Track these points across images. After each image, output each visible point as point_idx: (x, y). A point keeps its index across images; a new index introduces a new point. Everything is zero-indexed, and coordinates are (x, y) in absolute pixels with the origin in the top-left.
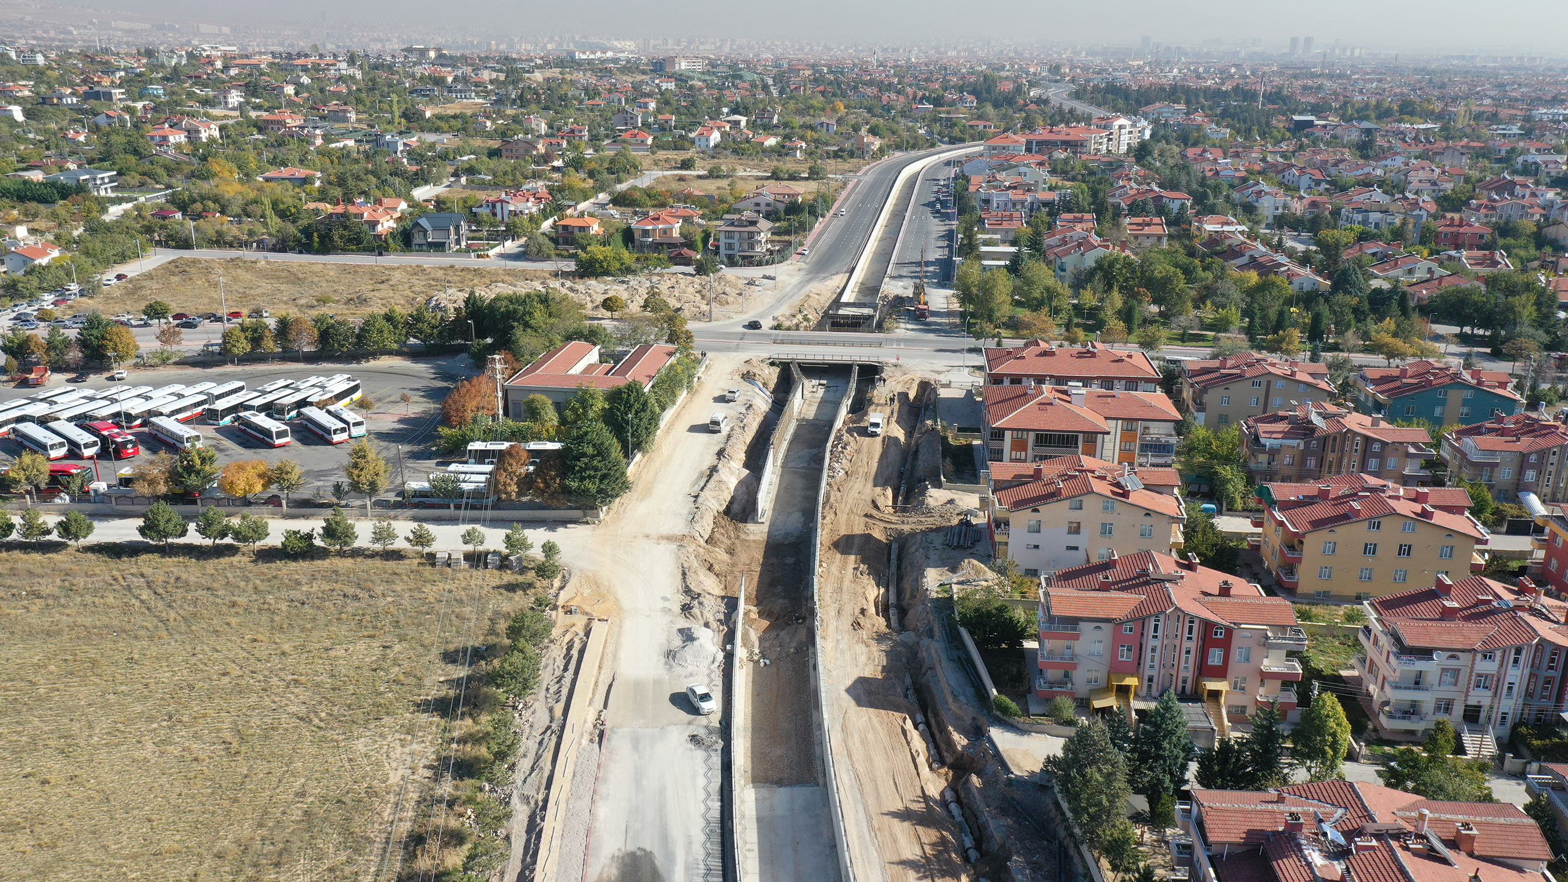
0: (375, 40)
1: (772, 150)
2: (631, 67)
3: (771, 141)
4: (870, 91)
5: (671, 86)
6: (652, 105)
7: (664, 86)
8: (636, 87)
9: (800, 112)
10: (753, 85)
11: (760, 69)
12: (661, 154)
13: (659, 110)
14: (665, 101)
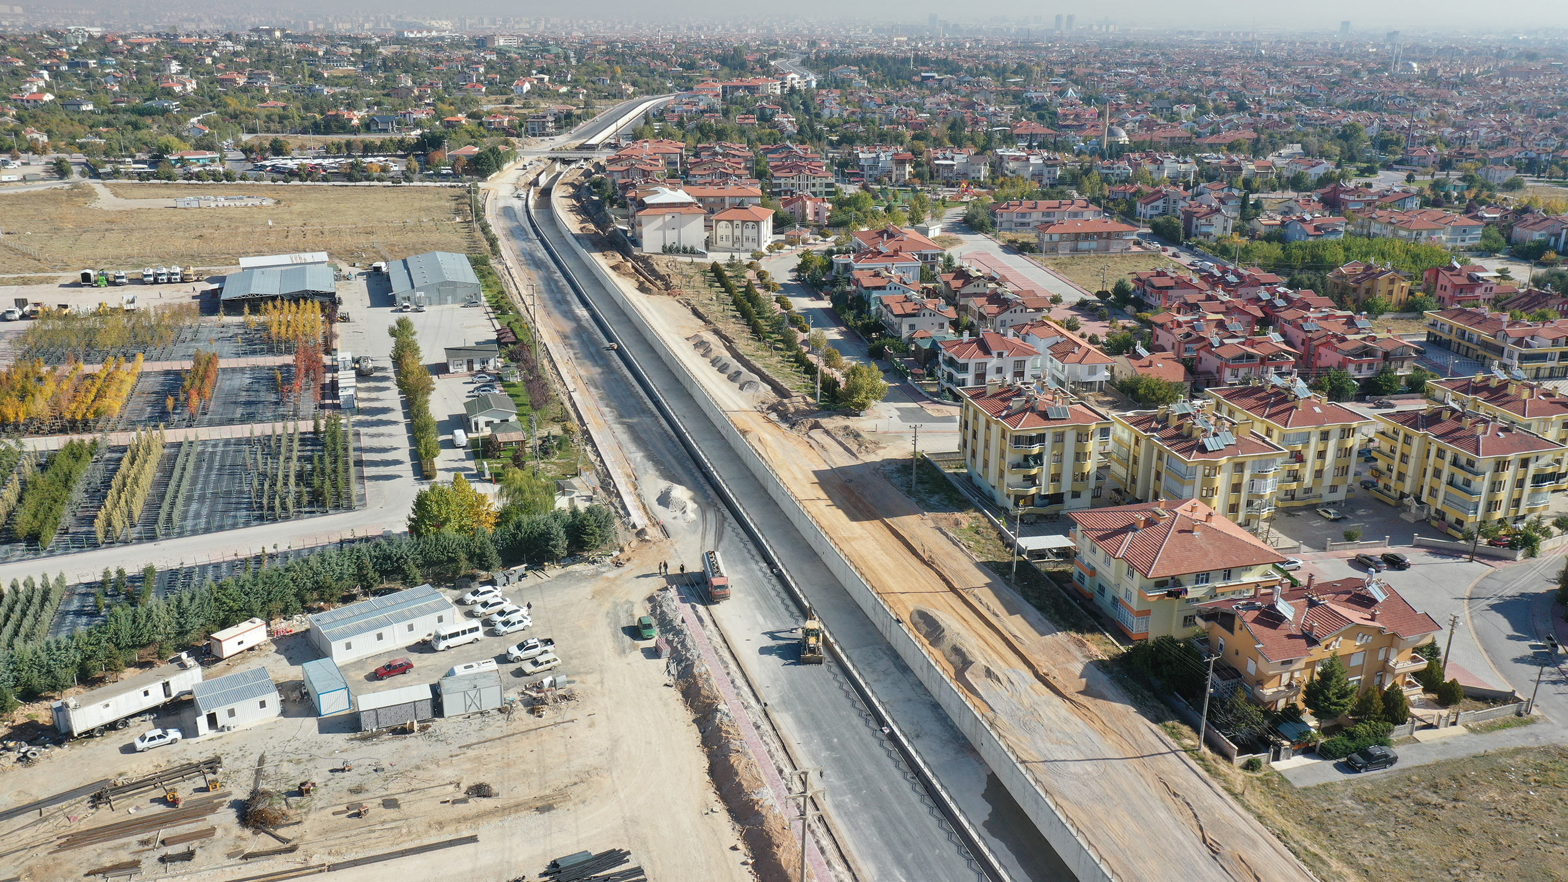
0: (188, 20)
1: (564, 94)
2: (456, 44)
3: (564, 89)
4: (644, 60)
5: (494, 57)
6: (482, 70)
7: (488, 57)
8: (467, 58)
9: (587, 74)
10: (557, 56)
11: (566, 45)
12: (492, 98)
13: (486, 73)
14: (490, 66)
